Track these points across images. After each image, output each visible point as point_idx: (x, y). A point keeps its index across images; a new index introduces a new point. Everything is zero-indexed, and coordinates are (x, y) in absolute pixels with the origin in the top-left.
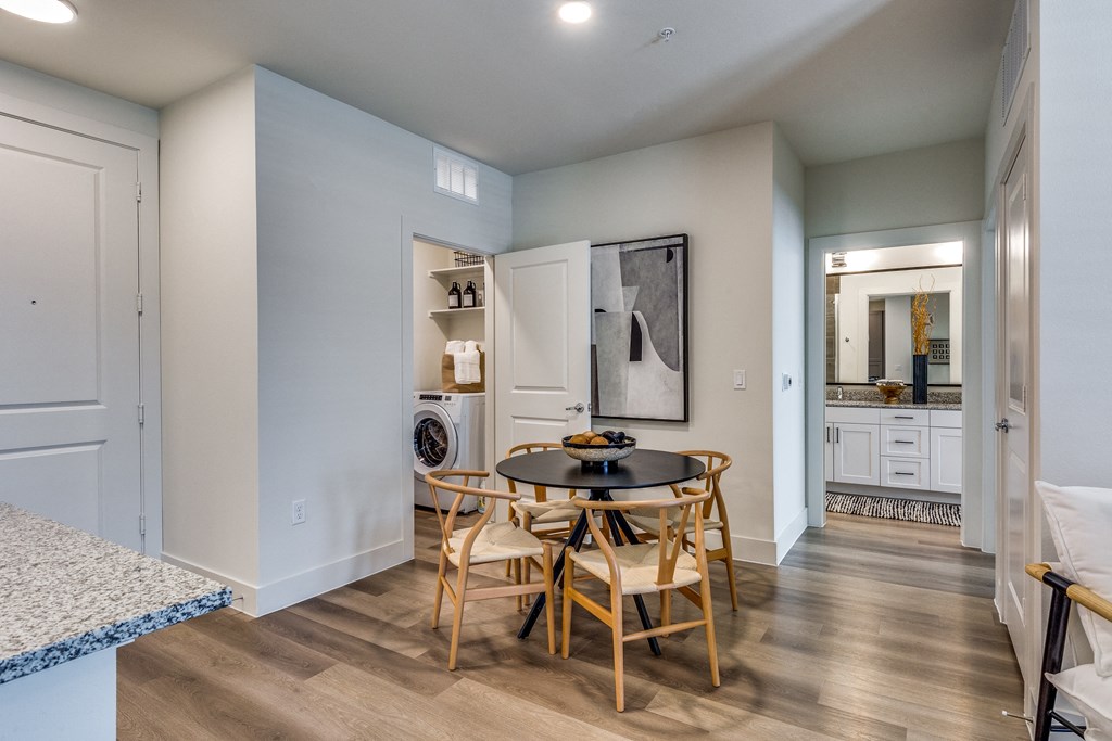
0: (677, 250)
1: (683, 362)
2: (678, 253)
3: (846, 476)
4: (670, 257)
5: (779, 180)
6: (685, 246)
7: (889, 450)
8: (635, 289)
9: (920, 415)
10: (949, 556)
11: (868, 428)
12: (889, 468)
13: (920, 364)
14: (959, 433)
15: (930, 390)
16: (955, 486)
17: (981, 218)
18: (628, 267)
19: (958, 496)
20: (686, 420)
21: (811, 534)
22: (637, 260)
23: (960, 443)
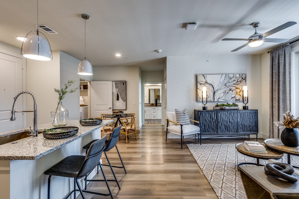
0: (124, 83)
1: (125, 100)
2: (125, 84)
3: (146, 118)
4: (124, 84)
5: (139, 74)
6: (126, 83)
7: (152, 113)
8: (118, 89)
9: (156, 108)
10: (160, 126)
11: (149, 110)
12: (152, 116)
13: (156, 100)
14: (161, 110)
15: (158, 104)
16: (161, 118)
17: (163, 81)
18: (117, 85)
19: (161, 119)
20: (126, 109)
21: (143, 126)
22: (118, 84)
23: (161, 112)
